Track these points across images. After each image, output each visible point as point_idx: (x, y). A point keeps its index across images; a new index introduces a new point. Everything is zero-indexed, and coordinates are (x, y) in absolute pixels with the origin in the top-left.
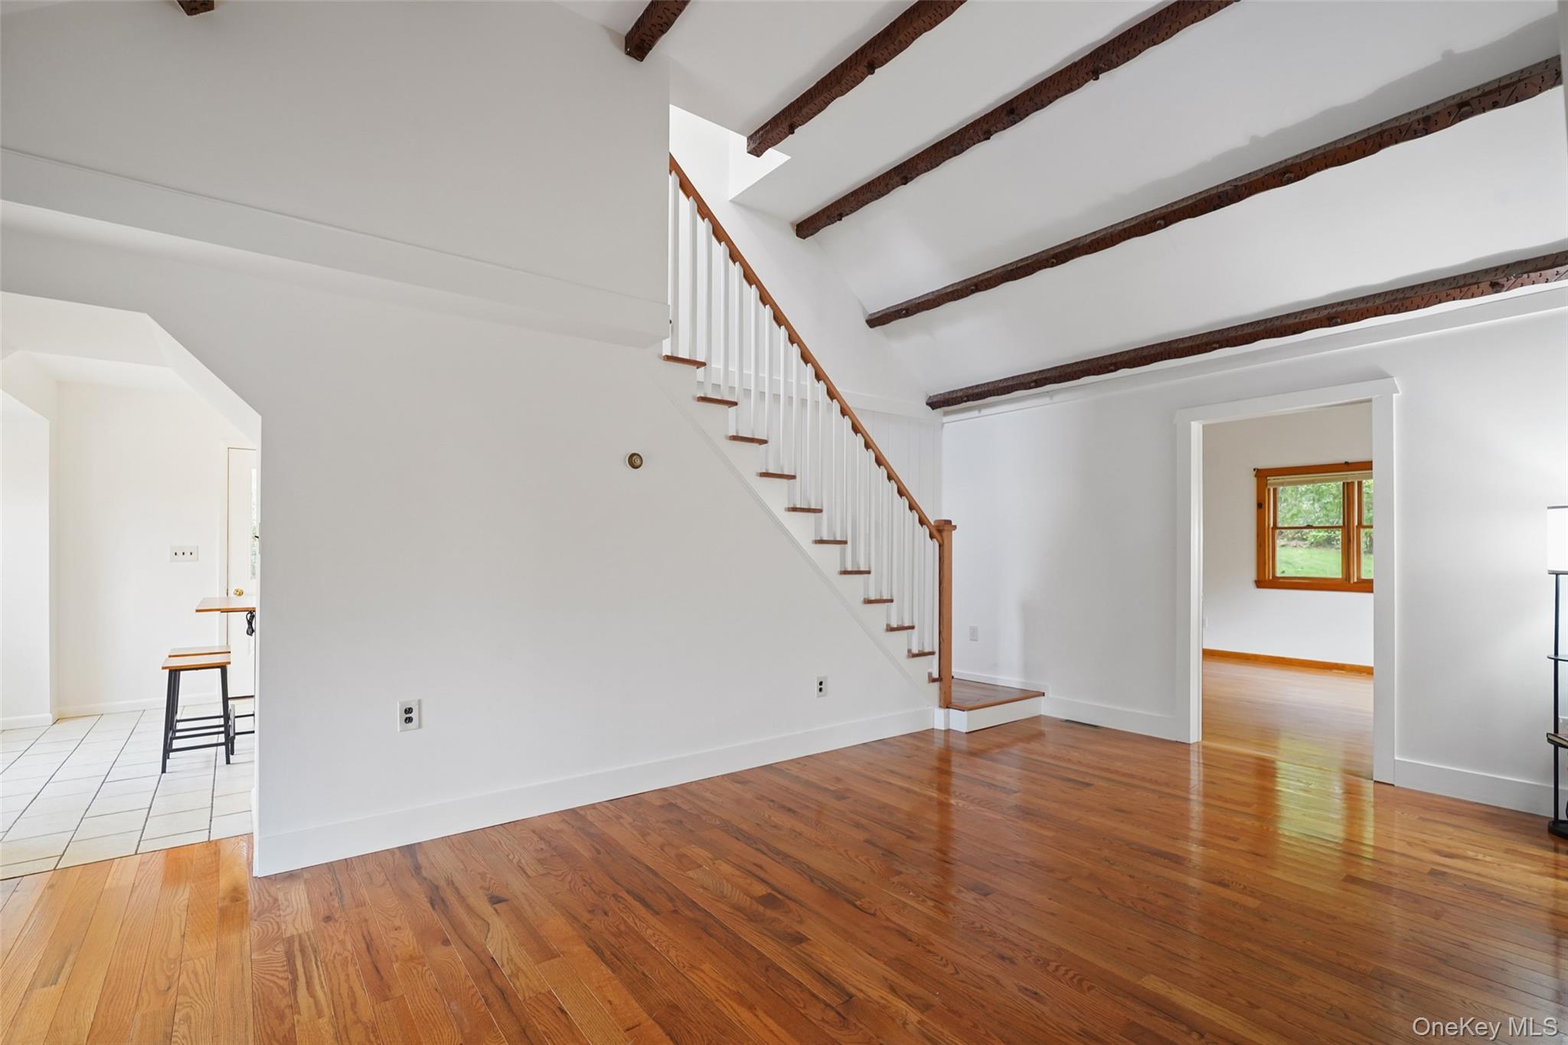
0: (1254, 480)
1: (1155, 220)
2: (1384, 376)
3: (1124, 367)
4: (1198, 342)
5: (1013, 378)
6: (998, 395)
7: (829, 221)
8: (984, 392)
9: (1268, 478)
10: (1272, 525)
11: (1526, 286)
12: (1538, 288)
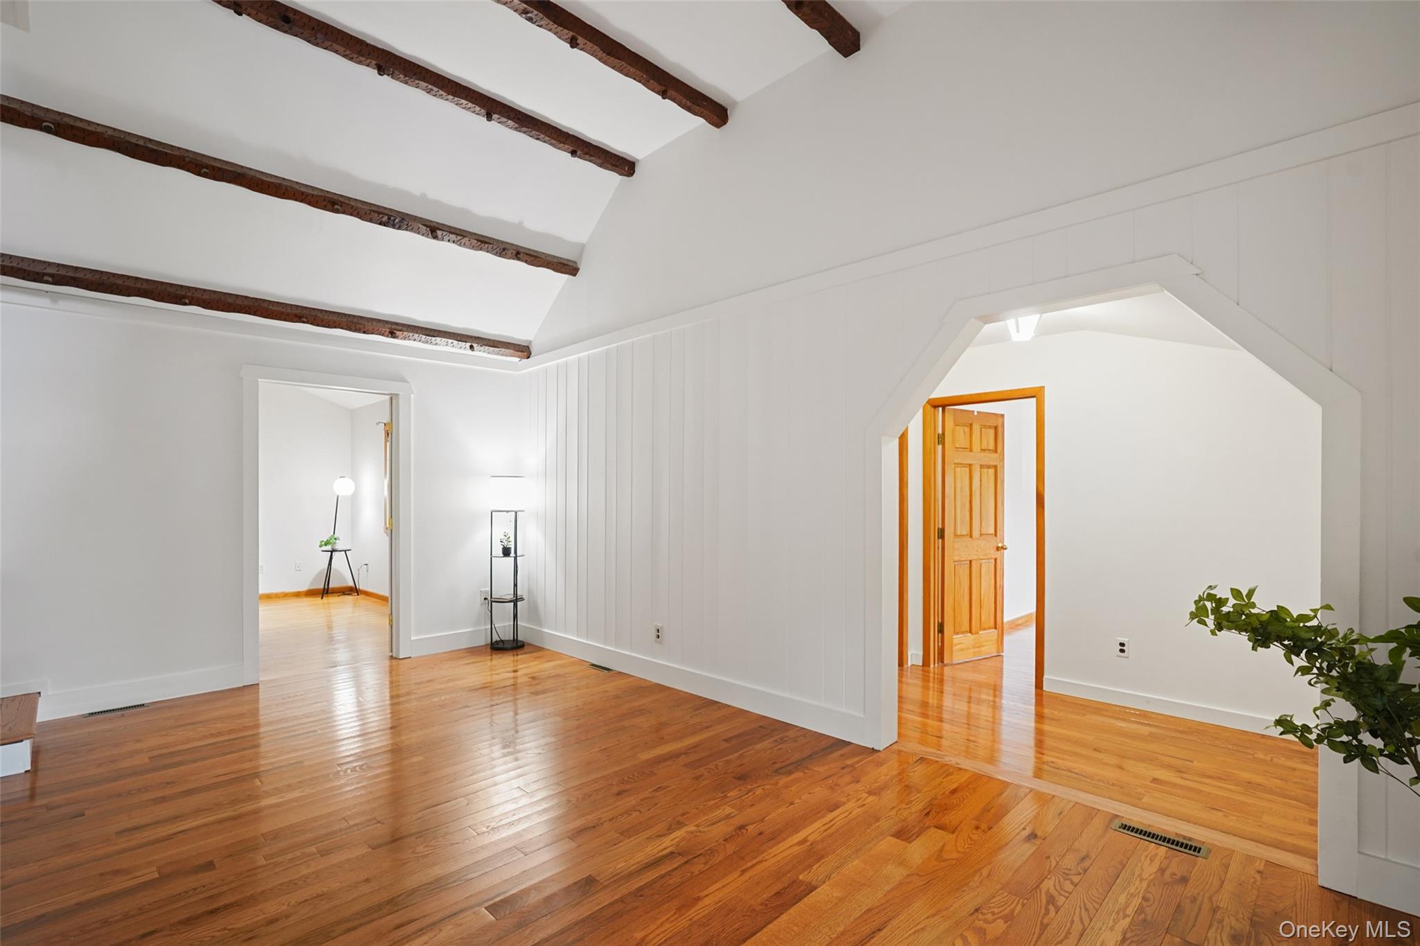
1: (334, 203)
3: (198, 305)
4: (288, 311)
11: (481, 353)
12: (485, 355)
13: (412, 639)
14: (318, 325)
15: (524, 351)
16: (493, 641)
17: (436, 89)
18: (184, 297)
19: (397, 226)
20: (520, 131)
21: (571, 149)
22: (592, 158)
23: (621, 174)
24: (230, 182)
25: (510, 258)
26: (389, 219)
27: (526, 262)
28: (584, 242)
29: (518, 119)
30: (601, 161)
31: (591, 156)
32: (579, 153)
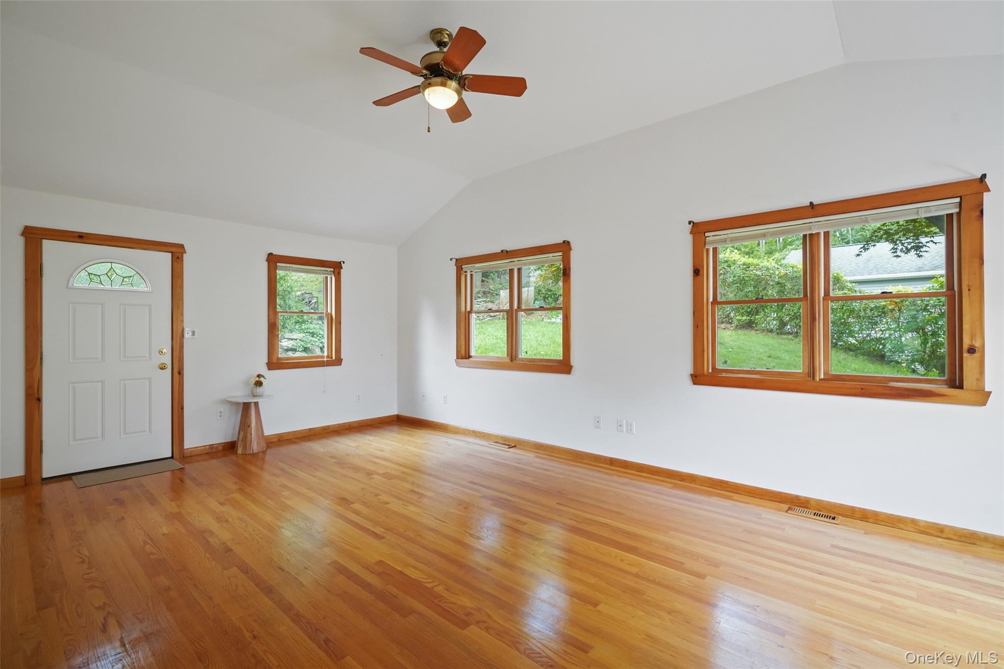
0: (689, 238)
9: (707, 234)
10: (711, 299)
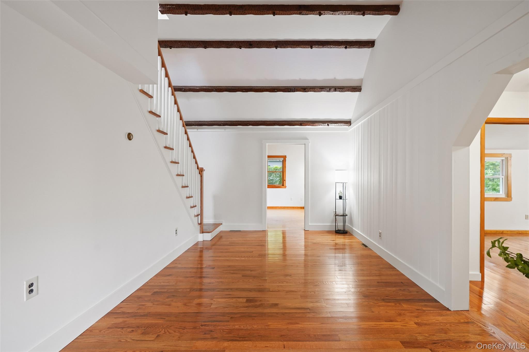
1: (275, 89)
2: (307, 139)
3: (251, 125)
4: (272, 123)
5: (214, 121)
6: (208, 126)
7: (164, 46)
8: (203, 124)
11: (332, 126)
12: (334, 127)
13: (309, 224)
14: (280, 126)
15: (348, 123)
16: (336, 230)
17: (293, 46)
18: (248, 124)
19: (293, 91)
20: (324, 48)
21: (344, 46)
22: (354, 46)
23: (369, 48)
24: (250, 92)
25: (333, 92)
26: (291, 90)
27: (339, 91)
28: (362, 77)
29: (322, 44)
30: (358, 46)
31: (353, 46)
32: (348, 47)
